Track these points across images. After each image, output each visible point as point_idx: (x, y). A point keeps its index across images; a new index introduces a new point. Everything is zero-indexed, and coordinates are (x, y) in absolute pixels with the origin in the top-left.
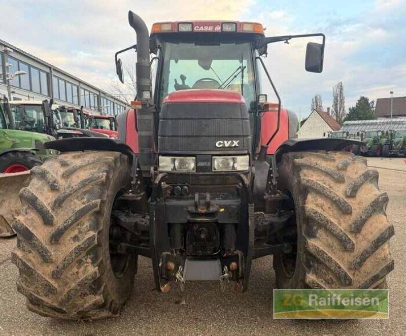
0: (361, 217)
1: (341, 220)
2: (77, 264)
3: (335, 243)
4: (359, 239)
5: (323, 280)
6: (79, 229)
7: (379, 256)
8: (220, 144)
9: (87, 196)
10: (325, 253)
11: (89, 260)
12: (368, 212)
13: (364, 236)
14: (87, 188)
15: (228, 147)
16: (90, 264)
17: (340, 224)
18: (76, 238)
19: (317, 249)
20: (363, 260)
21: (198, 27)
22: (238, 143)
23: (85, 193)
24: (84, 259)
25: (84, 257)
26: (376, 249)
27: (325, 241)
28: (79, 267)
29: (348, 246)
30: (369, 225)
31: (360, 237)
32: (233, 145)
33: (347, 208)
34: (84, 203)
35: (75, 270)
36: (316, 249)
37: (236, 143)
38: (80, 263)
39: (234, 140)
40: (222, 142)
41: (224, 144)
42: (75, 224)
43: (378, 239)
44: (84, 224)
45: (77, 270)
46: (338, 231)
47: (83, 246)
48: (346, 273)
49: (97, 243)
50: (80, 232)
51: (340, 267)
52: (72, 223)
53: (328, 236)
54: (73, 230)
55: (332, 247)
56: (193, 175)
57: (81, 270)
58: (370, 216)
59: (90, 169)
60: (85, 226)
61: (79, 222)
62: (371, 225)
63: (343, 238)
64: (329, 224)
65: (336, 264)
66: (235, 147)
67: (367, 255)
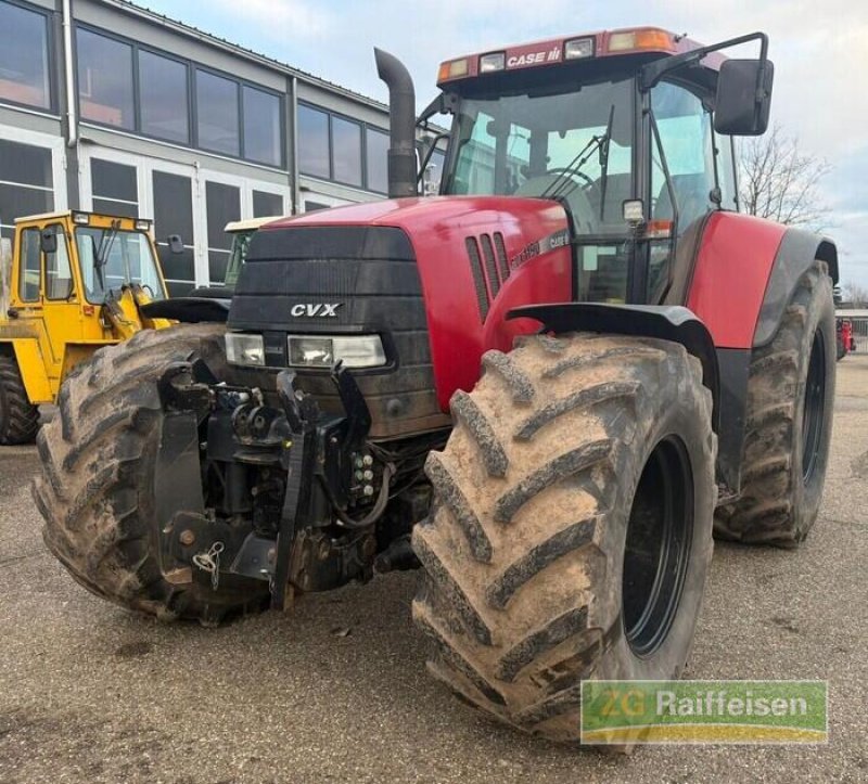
0: (520, 488)
1: (484, 490)
2: (94, 512)
3: (461, 541)
4: (509, 538)
5: (444, 620)
6: (100, 452)
7: (550, 589)
8: (298, 310)
9: (125, 399)
10: (436, 557)
11: (109, 508)
12: (539, 480)
13: (521, 534)
14: (130, 386)
15: (313, 317)
16: (111, 514)
17: (478, 499)
18: (93, 467)
19: (424, 546)
20: (506, 589)
21: (515, 59)
22: (335, 310)
23: (124, 393)
24: (102, 505)
25: (102, 500)
26: (539, 569)
27: (445, 532)
28: (96, 518)
29: (477, 549)
30: (537, 511)
31: (512, 534)
32: (324, 314)
33: (498, 463)
34: (117, 409)
35: (92, 521)
36: (422, 547)
37: (330, 309)
38: (97, 511)
39: (327, 303)
40: (303, 307)
41: (306, 310)
42: (94, 444)
43: (546, 545)
44: (108, 444)
45: (93, 522)
46: (467, 513)
47: (96, 481)
48: (475, 613)
49: (116, 479)
50: (100, 458)
51: (463, 597)
52: (91, 440)
53: (451, 523)
54: (92, 451)
55: (455, 547)
56: (260, 370)
57: (99, 522)
58: (541, 489)
59: (157, 353)
60: (108, 449)
61: (100, 440)
62: (543, 510)
63: (472, 530)
64: (454, 495)
65: (457, 588)
66: (327, 316)
67: (516, 580)
